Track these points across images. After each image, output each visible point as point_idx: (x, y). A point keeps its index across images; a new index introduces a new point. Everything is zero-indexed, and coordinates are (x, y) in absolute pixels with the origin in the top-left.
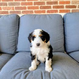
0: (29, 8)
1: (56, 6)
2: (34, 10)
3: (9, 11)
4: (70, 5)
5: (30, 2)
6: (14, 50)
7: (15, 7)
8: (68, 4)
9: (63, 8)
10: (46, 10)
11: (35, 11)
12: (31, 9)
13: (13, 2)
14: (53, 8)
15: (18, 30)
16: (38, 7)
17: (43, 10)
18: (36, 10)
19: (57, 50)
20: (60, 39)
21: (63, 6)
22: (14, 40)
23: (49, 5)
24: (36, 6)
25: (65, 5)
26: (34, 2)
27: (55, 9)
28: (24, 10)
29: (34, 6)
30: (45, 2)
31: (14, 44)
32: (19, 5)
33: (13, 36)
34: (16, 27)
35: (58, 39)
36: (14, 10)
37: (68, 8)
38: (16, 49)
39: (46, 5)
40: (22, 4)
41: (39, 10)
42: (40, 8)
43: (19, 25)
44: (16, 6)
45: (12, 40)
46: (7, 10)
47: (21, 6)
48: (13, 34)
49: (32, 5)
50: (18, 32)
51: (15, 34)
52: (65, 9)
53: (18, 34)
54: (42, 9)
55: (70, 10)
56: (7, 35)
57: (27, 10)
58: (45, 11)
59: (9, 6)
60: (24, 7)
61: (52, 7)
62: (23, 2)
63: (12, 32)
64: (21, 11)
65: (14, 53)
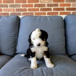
1: (56, 8)
2: (34, 12)
3: (10, 13)
4: (70, 7)
5: (31, 4)
7: (16, 9)
8: (68, 6)
9: (64, 10)
10: (47, 12)
13: (14, 4)
14: (54, 10)
15: (18, 31)
16: (38, 9)
17: (43, 12)
18: (36, 12)
20: (61, 41)
21: (64, 8)
23: (49, 7)
24: (37, 8)
25: (65, 8)
26: (35, 5)
27: (56, 11)
28: (24, 12)
29: (35, 8)
30: (45, 4)
32: (20, 7)
33: (13, 37)
34: (16, 28)
35: (59, 41)
36: (14, 12)
39: (46, 7)
40: (23, 6)
41: (40, 12)
43: (19, 26)
46: (8, 12)
47: (21, 8)
48: (13, 35)
49: (33, 7)
50: (18, 33)
51: (15, 35)
52: (65, 11)
53: (18, 35)
55: (70, 13)
56: (7, 35)
57: (28, 12)
58: (45, 13)
59: (10, 8)
60: (24, 9)
61: (52, 9)
62: (24, 4)
63: (11, 33)
64: (22, 13)
65: (13, 55)
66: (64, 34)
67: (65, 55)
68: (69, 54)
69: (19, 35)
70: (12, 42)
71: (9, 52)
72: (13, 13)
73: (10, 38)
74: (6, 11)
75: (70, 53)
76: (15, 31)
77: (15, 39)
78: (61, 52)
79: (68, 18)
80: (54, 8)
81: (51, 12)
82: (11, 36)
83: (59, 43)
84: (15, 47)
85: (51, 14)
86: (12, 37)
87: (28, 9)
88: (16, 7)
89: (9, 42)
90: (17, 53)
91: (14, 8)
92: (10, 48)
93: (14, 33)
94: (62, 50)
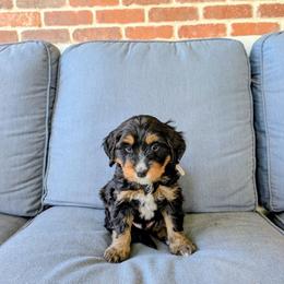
0: (103, 17)
1: (217, 7)
2: (123, 27)
3: (20, 30)
6: (33, 199)
7: (46, 14)
9: (250, 16)
10: (177, 25)
11: (129, 30)
12: (113, 22)
14: (206, 16)
15: (52, 108)
17: (163, 27)
18: (133, 25)
19: (223, 198)
20: (237, 152)
21: (249, 7)
22: (31, 155)
23: (188, 5)
24: (134, 6)
25: (256, 4)
27: (215, 21)
28: (82, 27)
31: (30, 171)
32: (63, 4)
34: (42, 94)
35: (229, 150)
36: (40, 26)
37: (270, 16)
39: (175, 4)
41: (147, 23)
42: (151, 19)
43: (55, 88)
44: (51, 10)
45: (21, 154)
46: (13, 26)
47: (68, 8)
48: (26, 128)
50: (50, 118)
51: (38, 125)
52: (256, 19)
53: (50, 124)
54: (158, 21)
57: (96, 25)
58: (171, 27)
59: (20, 10)
61: (201, 13)
63: (21, 119)
64: (71, 29)
66: (249, 119)
68: (272, 208)
69: (54, 124)
70: (25, 156)
71: (9, 199)
72: (33, 31)
73: (16, 138)
74: (6, 25)
75: (276, 202)
76: (39, 111)
79: (268, 48)
80: (206, 8)
81: (194, 23)
82: (21, 131)
83: (230, 157)
84: (38, 179)
85: (195, 33)
86: (23, 134)
87: (97, 12)
88: (45, 7)
89: (13, 158)
91: (37, 10)
92: (14, 185)
93: (34, 117)
94: (240, 190)
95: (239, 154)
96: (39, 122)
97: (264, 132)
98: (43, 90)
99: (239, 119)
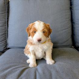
15: (8, 18)
20: (66, 29)
22: (3, 33)
33: (1, 27)
38: (6, 44)
43: (8, 12)
48: (0, 25)
50: (8, 22)
65: (3, 50)
67: (71, 47)
75: (78, 44)
76: (4, 19)
77: (4, 30)
78: (66, 43)
83: (64, 31)
90: (8, 47)
93: (2, 21)
94: (67, 41)
95: (66, 30)
96: (4, 23)
97: (74, 23)
98: (5, 13)
99: (67, 19)
